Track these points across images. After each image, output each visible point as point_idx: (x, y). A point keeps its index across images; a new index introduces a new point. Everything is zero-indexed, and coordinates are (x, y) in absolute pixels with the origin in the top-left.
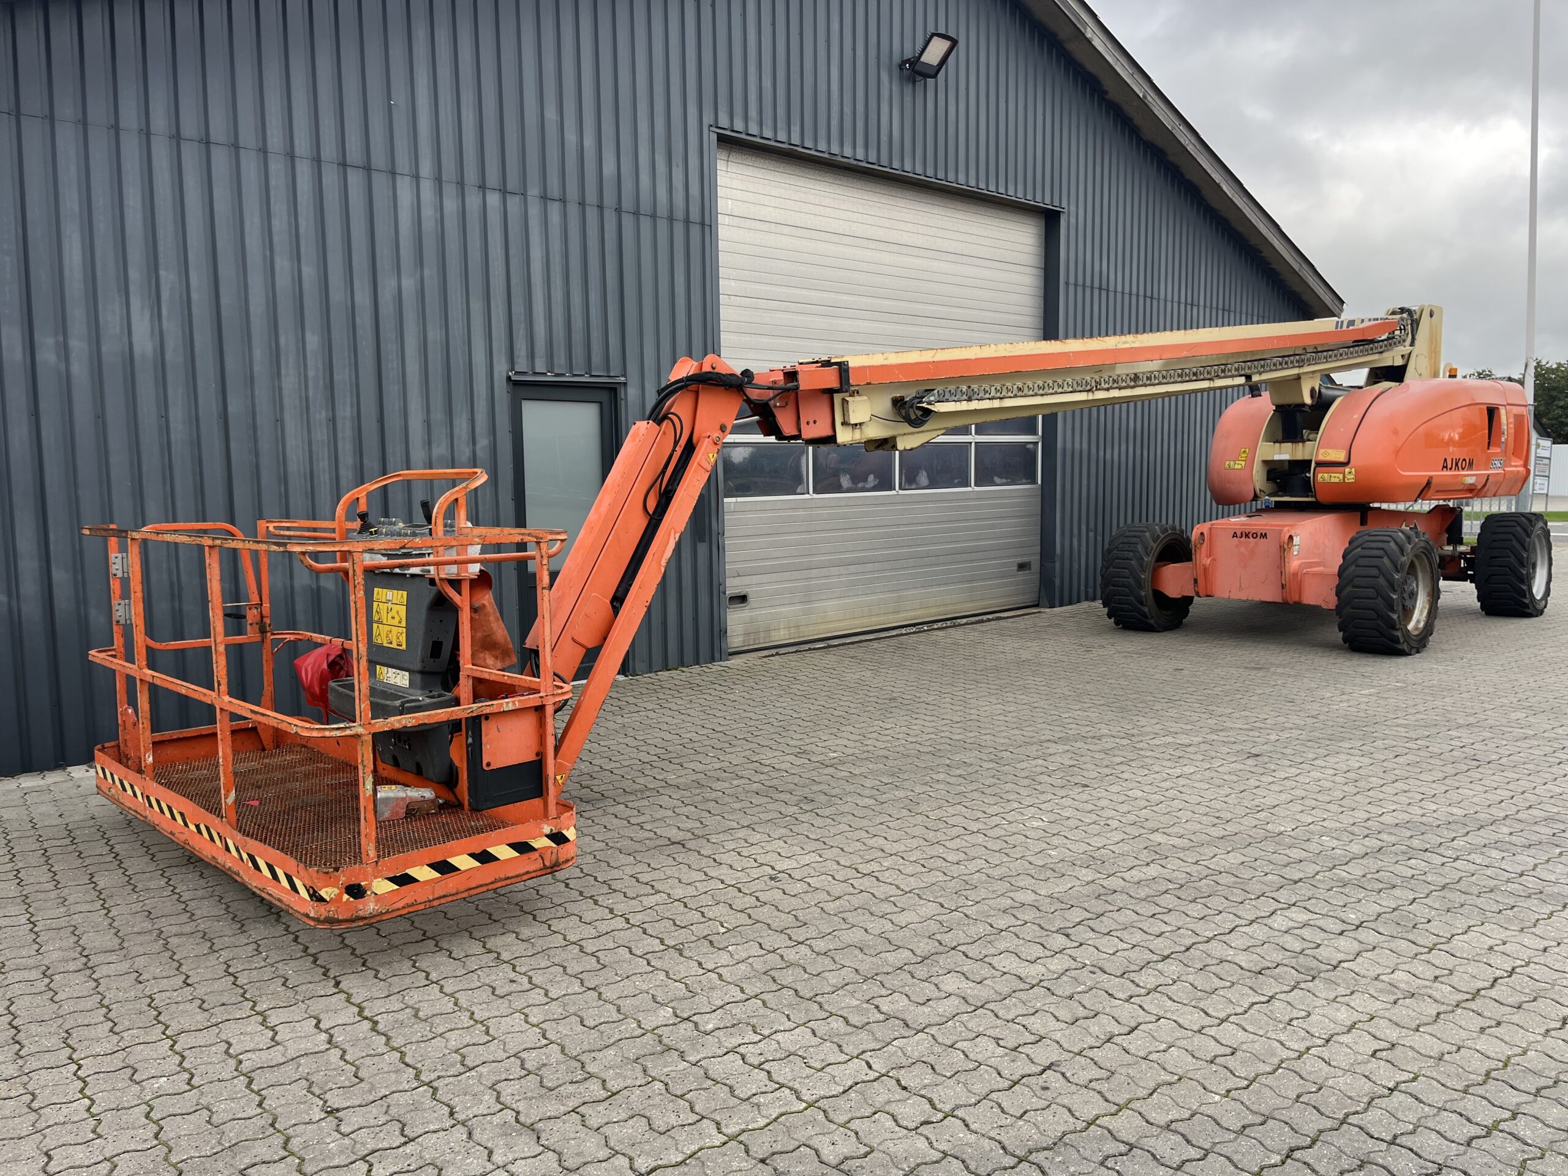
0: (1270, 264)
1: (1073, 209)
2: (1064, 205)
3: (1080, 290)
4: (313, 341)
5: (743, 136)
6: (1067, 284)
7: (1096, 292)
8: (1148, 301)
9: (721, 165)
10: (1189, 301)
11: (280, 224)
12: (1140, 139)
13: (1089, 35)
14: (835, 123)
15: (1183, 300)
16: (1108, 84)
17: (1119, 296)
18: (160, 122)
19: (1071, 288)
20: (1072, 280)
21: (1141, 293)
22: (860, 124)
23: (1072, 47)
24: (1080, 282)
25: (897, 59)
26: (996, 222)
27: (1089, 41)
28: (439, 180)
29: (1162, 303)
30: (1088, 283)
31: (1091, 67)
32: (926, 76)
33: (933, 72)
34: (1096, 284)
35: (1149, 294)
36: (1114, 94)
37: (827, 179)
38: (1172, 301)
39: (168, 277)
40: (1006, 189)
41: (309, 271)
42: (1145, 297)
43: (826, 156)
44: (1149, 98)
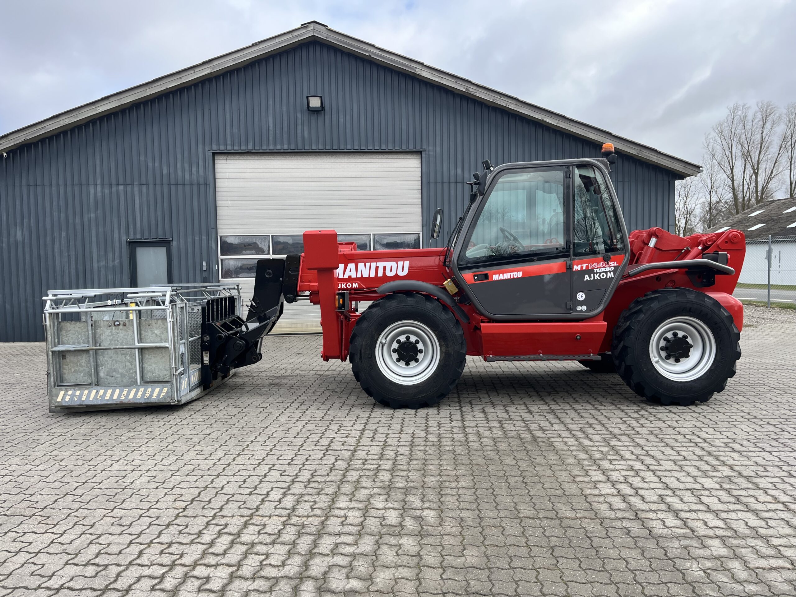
1: (432, 148)
2: (425, 147)
3: (439, 185)
4: (64, 234)
5: (225, 151)
7: (453, 184)
11: (55, 203)
13: (418, 72)
18: (24, 182)
19: (432, 186)
20: (432, 181)
24: (439, 181)
26: (384, 160)
30: (446, 181)
32: (319, 111)
33: (321, 109)
39: (26, 221)
41: (63, 215)
44: (471, 90)
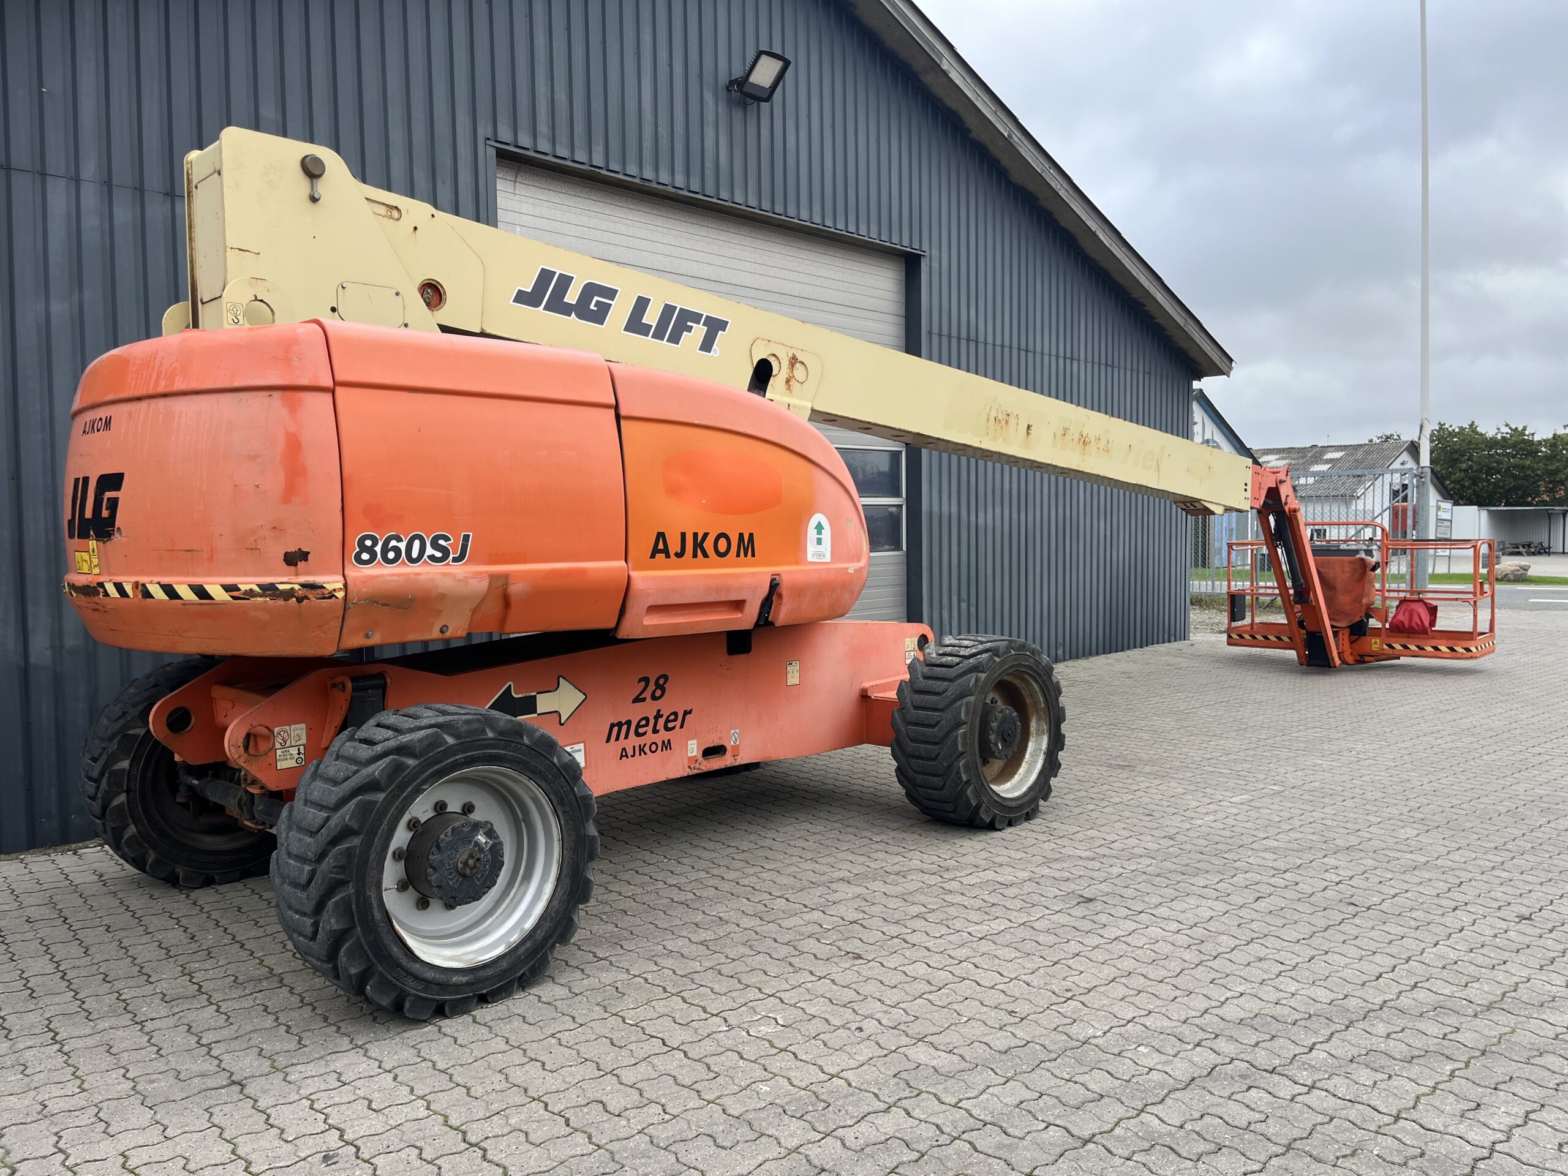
0: (1154, 318)
1: (935, 253)
2: (925, 247)
3: (945, 340)
5: (531, 153)
6: (930, 333)
7: (964, 343)
8: (1023, 354)
9: (501, 185)
10: (1068, 355)
12: (1009, 182)
13: (945, 66)
14: (647, 144)
15: (1061, 354)
16: (970, 121)
17: (990, 348)
19: (935, 338)
20: (935, 330)
21: (1015, 345)
22: (679, 148)
23: (928, 79)
24: (945, 331)
25: (723, 80)
26: (848, 264)
27: (945, 74)
28: (108, 184)
29: (1038, 356)
30: (954, 333)
31: (951, 102)
32: (759, 99)
33: (767, 95)
34: (964, 335)
35: (1023, 346)
36: (977, 133)
37: (642, 208)
38: (1050, 355)
40: (857, 229)
42: (1019, 349)
43: (637, 181)
44: (1014, 136)
